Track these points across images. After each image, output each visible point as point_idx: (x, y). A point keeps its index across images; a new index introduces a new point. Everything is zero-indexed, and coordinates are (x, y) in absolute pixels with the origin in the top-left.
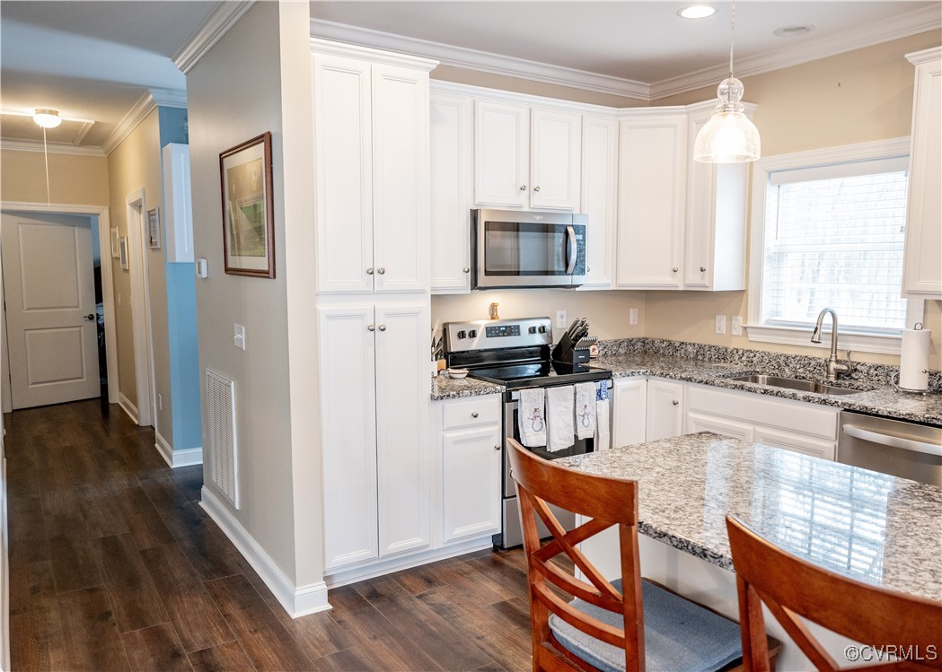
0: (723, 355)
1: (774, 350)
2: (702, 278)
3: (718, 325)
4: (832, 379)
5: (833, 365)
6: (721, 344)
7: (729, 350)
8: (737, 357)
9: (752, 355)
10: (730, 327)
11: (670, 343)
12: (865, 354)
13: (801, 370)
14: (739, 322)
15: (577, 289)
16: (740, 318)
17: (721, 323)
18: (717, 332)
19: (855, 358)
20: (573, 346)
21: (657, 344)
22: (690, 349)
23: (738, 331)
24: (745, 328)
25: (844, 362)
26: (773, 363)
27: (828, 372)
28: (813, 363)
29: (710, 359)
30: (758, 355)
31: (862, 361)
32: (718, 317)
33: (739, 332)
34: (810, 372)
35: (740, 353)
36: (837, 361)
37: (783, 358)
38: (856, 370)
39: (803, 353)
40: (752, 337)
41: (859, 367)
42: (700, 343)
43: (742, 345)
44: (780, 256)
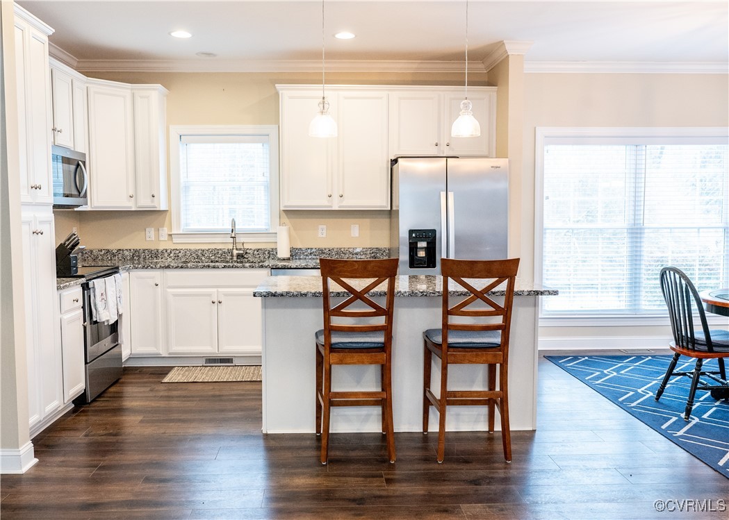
0: (155, 254)
1: (193, 247)
2: (152, 201)
3: (148, 234)
4: (235, 259)
5: (235, 252)
6: (153, 247)
7: (160, 251)
8: (166, 255)
9: (178, 252)
10: (158, 236)
11: (108, 251)
12: (251, 244)
13: (213, 257)
14: (165, 231)
15: (76, 209)
16: (165, 229)
17: (151, 233)
18: (148, 239)
19: (246, 246)
20: (70, 253)
21: (95, 253)
22: (127, 253)
23: (164, 237)
24: (171, 235)
25: (240, 249)
26: (194, 255)
27: (232, 255)
28: (220, 252)
29: (145, 258)
30: (182, 251)
31: (250, 248)
32: (147, 229)
33: (166, 238)
34: (219, 257)
35: (169, 251)
36: (237, 249)
37: (200, 251)
38: (246, 253)
39: (213, 247)
40: (175, 240)
41: (248, 251)
42: (135, 248)
43: (169, 246)
44: (187, 188)
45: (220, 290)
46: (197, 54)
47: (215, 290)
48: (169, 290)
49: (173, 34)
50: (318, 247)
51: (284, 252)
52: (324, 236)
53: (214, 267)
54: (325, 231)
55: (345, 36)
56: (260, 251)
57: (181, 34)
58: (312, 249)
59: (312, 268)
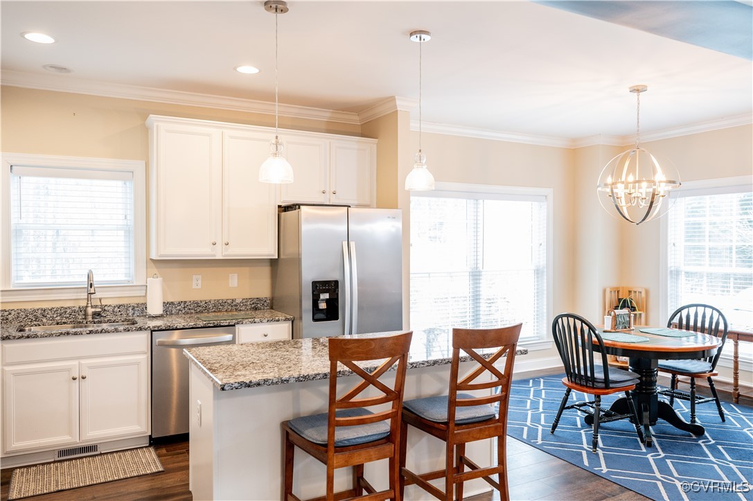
1: (29, 307)
4: (90, 318)
5: (90, 311)
9: (7, 313)
12: (109, 299)
13: (59, 318)
19: (104, 303)
25: (96, 306)
26: (31, 316)
27: (86, 314)
28: (68, 311)
30: (13, 313)
31: (108, 304)
34: (66, 318)
36: (92, 307)
37: (40, 311)
38: (105, 310)
39: (58, 305)
41: (106, 308)
44: (17, 232)
45: (83, 362)
46: (44, 67)
47: (76, 362)
48: (7, 368)
49: (28, 36)
50: (192, 299)
51: (155, 308)
52: (199, 287)
53: (76, 334)
54: (200, 282)
55: (248, 70)
56: (122, 308)
57: (38, 37)
58: (185, 302)
59: (202, 327)
